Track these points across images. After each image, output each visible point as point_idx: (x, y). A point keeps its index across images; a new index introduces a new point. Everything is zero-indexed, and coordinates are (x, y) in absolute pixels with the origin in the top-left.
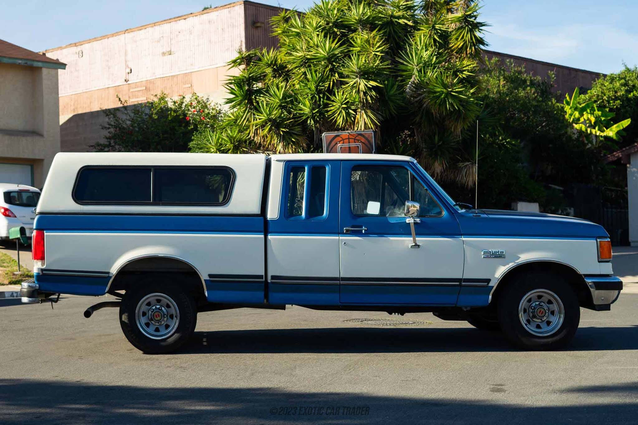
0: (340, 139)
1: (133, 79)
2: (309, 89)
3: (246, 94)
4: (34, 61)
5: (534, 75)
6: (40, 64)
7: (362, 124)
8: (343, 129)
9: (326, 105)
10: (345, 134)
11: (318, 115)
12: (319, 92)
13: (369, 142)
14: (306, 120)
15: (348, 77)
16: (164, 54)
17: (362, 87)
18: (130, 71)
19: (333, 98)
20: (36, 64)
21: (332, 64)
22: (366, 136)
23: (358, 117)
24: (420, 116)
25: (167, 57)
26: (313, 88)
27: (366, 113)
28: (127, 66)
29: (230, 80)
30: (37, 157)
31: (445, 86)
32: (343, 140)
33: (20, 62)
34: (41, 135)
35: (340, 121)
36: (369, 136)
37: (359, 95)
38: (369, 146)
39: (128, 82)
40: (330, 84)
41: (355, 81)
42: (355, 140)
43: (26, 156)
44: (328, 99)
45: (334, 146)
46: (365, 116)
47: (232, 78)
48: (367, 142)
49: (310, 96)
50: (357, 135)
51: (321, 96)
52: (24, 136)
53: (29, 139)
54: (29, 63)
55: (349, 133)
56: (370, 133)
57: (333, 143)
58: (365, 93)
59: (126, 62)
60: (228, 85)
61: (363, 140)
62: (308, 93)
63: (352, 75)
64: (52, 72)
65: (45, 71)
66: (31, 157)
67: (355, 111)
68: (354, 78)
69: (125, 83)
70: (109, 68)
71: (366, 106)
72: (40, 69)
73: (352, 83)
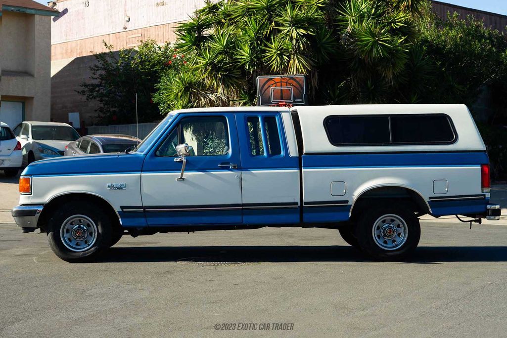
0: (273, 82)
1: (130, 26)
2: (249, 36)
3: (196, 41)
4: (26, 8)
5: (493, 29)
6: (33, 12)
7: (294, 69)
8: (277, 73)
9: (264, 51)
10: (277, 78)
11: (256, 60)
12: (258, 39)
13: (300, 85)
14: (244, 64)
15: (282, 25)
16: (158, 4)
17: (294, 35)
18: (128, 20)
19: (269, 44)
20: (28, 11)
21: (270, 14)
22: (297, 80)
23: (291, 62)
24: (353, 63)
25: (161, 8)
26: (253, 35)
27: (298, 59)
28: (126, 15)
29: (181, 27)
30: (26, 95)
31: (373, 35)
32: (276, 83)
33: (13, 9)
34: (32, 75)
35: (275, 65)
36: (300, 80)
37: (291, 42)
38: (300, 89)
39: (126, 30)
40: (267, 32)
41: (288, 29)
42: (287, 84)
43: (16, 94)
44: (266, 46)
45: (267, 88)
46: (297, 61)
47: (182, 25)
48: (298, 86)
49: (249, 42)
50: (288, 79)
51: (259, 42)
52: (14, 76)
53: (20, 79)
54: (22, 10)
55: (281, 77)
56: (301, 78)
57: (266, 86)
58: (297, 40)
59: (125, 11)
60: (179, 32)
61: (295, 83)
62: (248, 40)
63: (287, 24)
64: (45, 18)
65: (37, 18)
66: (21, 95)
67: (289, 57)
68: (287, 27)
69: (124, 30)
70: (111, 17)
71: (298, 52)
72: (33, 15)
73: (286, 31)
